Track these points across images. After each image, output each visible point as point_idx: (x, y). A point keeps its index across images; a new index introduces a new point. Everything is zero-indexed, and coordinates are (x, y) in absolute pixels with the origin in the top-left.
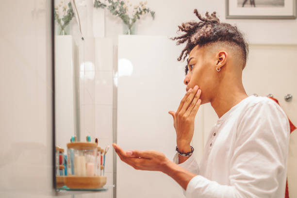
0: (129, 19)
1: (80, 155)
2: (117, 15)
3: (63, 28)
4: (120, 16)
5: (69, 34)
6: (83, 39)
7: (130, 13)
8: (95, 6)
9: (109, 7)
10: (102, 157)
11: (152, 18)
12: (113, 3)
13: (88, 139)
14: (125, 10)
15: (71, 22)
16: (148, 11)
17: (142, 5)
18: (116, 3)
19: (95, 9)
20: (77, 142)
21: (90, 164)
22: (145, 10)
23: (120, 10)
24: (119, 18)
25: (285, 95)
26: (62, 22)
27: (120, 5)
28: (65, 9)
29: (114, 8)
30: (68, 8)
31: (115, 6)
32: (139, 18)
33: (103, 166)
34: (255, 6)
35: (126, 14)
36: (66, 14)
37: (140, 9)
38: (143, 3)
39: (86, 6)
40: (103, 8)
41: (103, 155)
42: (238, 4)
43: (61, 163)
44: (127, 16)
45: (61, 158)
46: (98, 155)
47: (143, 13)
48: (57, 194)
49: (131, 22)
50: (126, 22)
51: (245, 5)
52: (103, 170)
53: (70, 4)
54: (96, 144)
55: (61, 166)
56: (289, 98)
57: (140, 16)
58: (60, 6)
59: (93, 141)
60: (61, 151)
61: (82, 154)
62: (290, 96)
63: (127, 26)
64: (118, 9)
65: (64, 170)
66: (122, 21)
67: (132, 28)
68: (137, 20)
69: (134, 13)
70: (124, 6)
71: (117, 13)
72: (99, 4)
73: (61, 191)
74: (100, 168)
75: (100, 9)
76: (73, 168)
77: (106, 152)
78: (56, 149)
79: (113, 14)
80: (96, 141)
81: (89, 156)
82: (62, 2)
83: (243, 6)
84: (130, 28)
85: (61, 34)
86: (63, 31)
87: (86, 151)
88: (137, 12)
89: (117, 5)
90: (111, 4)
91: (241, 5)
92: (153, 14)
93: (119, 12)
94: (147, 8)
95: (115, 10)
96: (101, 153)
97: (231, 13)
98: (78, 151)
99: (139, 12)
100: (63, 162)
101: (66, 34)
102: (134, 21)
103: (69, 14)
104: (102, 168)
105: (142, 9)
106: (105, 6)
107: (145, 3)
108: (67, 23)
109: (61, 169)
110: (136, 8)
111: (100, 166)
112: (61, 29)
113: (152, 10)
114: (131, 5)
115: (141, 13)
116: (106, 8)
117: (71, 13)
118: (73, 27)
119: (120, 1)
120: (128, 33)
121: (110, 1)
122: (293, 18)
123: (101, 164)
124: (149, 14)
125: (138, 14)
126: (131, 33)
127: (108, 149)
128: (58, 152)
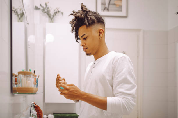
2: (46, 13)
3: (20, 19)
5: (23, 22)
6: (28, 24)
7: (52, 13)
8: (35, 9)
9: (42, 9)
10: (35, 79)
11: (61, 15)
12: (44, 8)
14: (49, 11)
16: (60, 12)
17: (57, 9)
19: (35, 11)
22: (58, 11)
23: (47, 11)
24: (47, 15)
26: (20, 16)
27: (47, 9)
32: (56, 15)
36: (21, 12)
37: (56, 11)
40: (39, 10)
42: (102, 10)
43: (16, 81)
44: (50, 14)
45: (16, 79)
47: (58, 13)
48: (13, 95)
49: (52, 17)
50: (50, 17)
55: (16, 83)
58: (18, 8)
59: (32, 72)
60: (16, 76)
61: (26, 77)
63: (50, 19)
64: (46, 11)
66: (48, 16)
67: (52, 20)
68: (55, 16)
69: (54, 13)
70: (49, 9)
71: (45, 12)
72: (37, 8)
73: (15, 94)
76: (21, 83)
77: (38, 77)
80: (34, 71)
81: (29, 78)
82: (19, 6)
84: (51, 19)
86: (20, 21)
90: (42, 8)
92: (62, 13)
95: (45, 11)
96: (35, 77)
101: (21, 21)
102: (53, 16)
104: (35, 84)
106: (40, 9)
107: (59, 8)
108: (22, 16)
110: (54, 11)
112: (19, 19)
113: (62, 11)
114: (52, 9)
115: (57, 13)
116: (41, 10)
119: (47, 7)
120: (50, 22)
121: (42, 7)
122: (126, 17)
123: (35, 82)
124: (61, 13)
125: (55, 13)
126: (52, 22)
127: (40, 75)
128: (14, 76)
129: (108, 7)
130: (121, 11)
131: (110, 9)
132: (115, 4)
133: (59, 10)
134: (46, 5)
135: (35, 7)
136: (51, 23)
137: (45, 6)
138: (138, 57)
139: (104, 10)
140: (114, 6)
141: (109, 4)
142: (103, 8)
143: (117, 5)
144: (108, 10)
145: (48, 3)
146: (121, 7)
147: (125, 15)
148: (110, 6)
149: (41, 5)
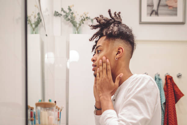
0: (77, 23)
1: (44, 111)
2: (69, 21)
3: (34, 29)
4: (71, 21)
5: (38, 33)
6: (46, 35)
7: (78, 20)
8: (54, 15)
9: (64, 16)
10: (58, 113)
12: (66, 13)
13: (50, 101)
14: (74, 17)
15: (39, 25)
16: (89, 18)
17: (85, 15)
18: (69, 13)
19: (55, 17)
20: (42, 102)
21: (50, 117)
22: (87, 18)
23: (71, 18)
24: (70, 23)
25: (177, 73)
26: (34, 26)
27: (71, 14)
28: (35, 17)
29: (67, 16)
30: (37, 17)
31: (67, 15)
32: (83, 23)
33: (59, 119)
34: (158, 16)
35: (75, 20)
36: (36, 20)
37: (84, 17)
38: (86, 13)
39: (49, 15)
40: (60, 16)
41: (59, 111)
42: (148, 14)
43: (31, 116)
44: (75, 22)
45: (31, 113)
46: (56, 111)
47: (86, 20)
49: (78, 25)
50: (75, 26)
51: (152, 15)
52: (59, 121)
53: (39, 14)
54: (55, 103)
55: (32, 118)
56: (180, 76)
57: (84, 22)
58: (32, 15)
59: (53, 102)
60: (32, 109)
61: (45, 110)
62: (180, 74)
63: (75, 28)
64: (69, 17)
65: (34, 122)
66: (72, 25)
67: (78, 30)
68: (82, 24)
70: (74, 15)
71: (69, 19)
72: (57, 14)
74: (57, 120)
75: (58, 17)
76: (39, 119)
77: (61, 110)
78: (28, 107)
79: (67, 20)
80: (55, 102)
81: (50, 112)
82: (33, 13)
83: (151, 16)
84: (77, 30)
85: (32, 33)
86: (34, 32)
87: (48, 108)
88: (82, 19)
89: (69, 14)
90: (65, 14)
91: (149, 15)
92: (92, 21)
93: (70, 19)
94: (88, 17)
96: (58, 110)
97: (143, 20)
98: (43, 109)
99: (83, 19)
100: (33, 116)
101: (36, 33)
102: (80, 25)
103: (38, 20)
104: (59, 120)
105: (85, 17)
106: (61, 15)
107: (87, 13)
108: (36, 26)
109: (32, 120)
110: (82, 17)
111: (57, 118)
114: (78, 15)
115: (84, 20)
116: (62, 16)
117: (39, 20)
118: (41, 29)
119: (71, 12)
120: (76, 33)
121: (64, 12)
122: (183, 23)
123: (58, 117)
124: (90, 20)
126: (78, 33)
127: (63, 108)
128: (30, 109)
129: (158, 10)
130: (176, 15)
131: (159, 12)
132: (167, 6)
133: (88, 16)
134: (70, 9)
135: (54, 12)
136: (77, 35)
137: (68, 11)
139: (151, 14)
140: (166, 8)
141: (158, 5)
142: (150, 12)
143: (170, 7)
144: (157, 14)
145: (73, 6)
146: (175, 9)
147: (181, 20)
148: (160, 8)
149: (62, 10)
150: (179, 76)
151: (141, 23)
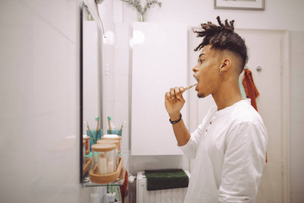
0: (141, 8)
2: (133, 5)
4: (134, 5)
7: (143, 4)
11: (158, 7)
14: (139, 1)
16: (156, 2)
22: (154, 2)
24: (134, 7)
25: (256, 66)
32: (149, 7)
35: (139, 4)
44: (140, 6)
47: (153, 4)
49: (143, 10)
50: (139, 10)
57: (150, 5)
62: (260, 68)
63: (140, 13)
66: (136, 9)
67: (144, 15)
68: (148, 9)
69: (145, 5)
71: (132, 3)
77: (122, 126)
79: (129, 4)
84: (142, 15)
88: (148, 4)
92: (160, 4)
93: (134, 3)
99: (149, 3)
102: (145, 9)
105: (151, 1)
113: (159, 1)
115: (151, 4)
120: (140, 21)
122: (262, 9)
124: (157, 4)
125: (149, 5)
126: (143, 21)
138: (281, 74)
147: (260, 6)
150: (259, 70)
151: (216, 7)
